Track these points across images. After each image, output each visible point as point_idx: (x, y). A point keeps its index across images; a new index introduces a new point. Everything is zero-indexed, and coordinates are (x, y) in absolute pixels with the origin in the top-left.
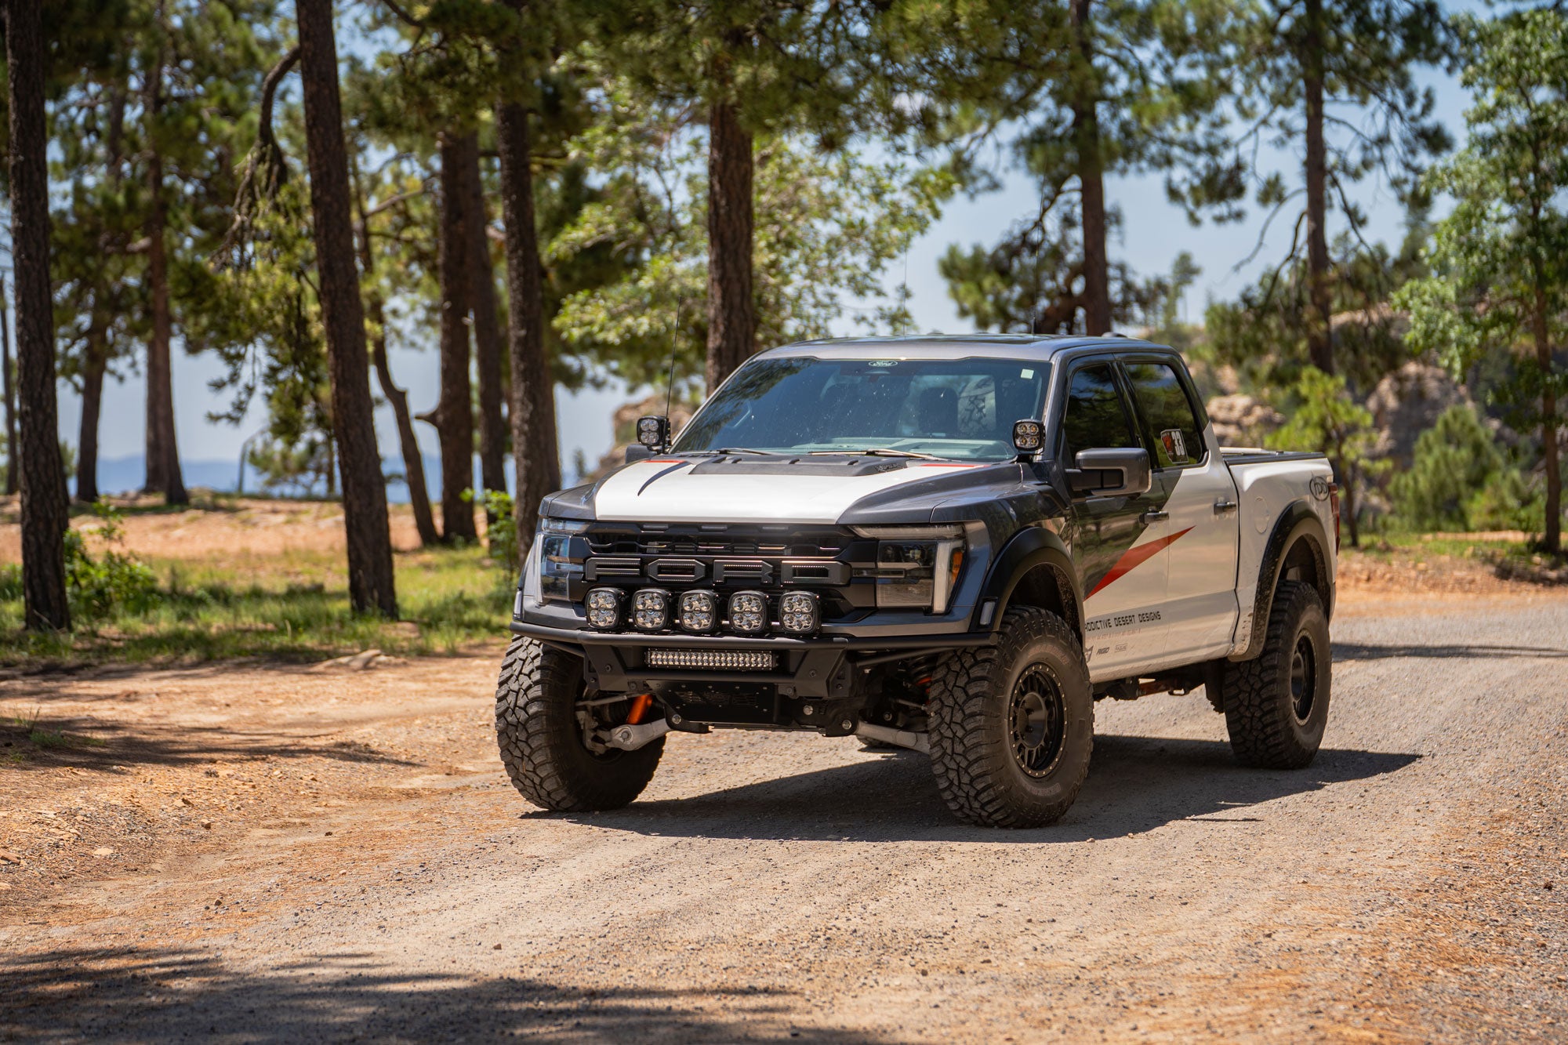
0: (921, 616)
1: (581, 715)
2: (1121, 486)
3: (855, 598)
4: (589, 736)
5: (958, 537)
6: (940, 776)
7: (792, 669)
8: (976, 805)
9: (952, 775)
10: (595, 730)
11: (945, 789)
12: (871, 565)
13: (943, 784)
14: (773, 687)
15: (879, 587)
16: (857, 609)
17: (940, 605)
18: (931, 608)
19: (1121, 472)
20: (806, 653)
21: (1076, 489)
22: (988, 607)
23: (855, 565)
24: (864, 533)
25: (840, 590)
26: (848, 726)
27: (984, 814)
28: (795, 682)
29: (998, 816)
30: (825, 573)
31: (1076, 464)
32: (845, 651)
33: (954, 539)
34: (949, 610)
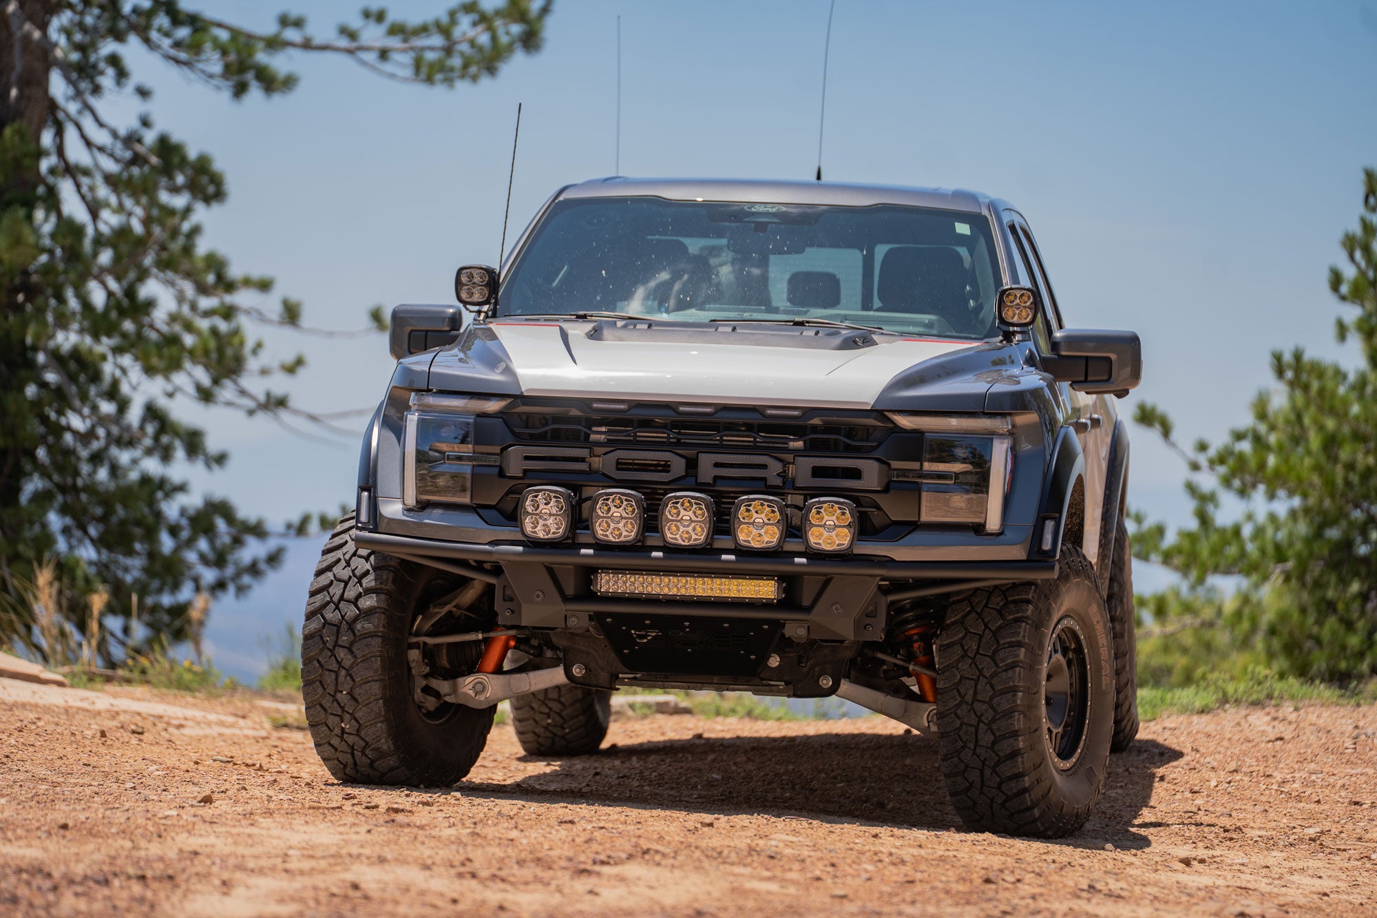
0: (971, 536)
1: (414, 655)
2: (1109, 379)
3: (895, 510)
5: (1010, 433)
7: (806, 602)
10: (426, 676)
12: (914, 465)
14: (778, 625)
15: (924, 495)
17: (993, 522)
18: (983, 525)
19: (1109, 360)
20: (828, 581)
22: (1048, 528)
23: (896, 464)
24: (905, 422)
25: (878, 498)
26: (827, 682)
28: (810, 619)
30: (856, 474)
31: (1053, 348)
32: (880, 581)
33: (1007, 435)
34: (1002, 530)
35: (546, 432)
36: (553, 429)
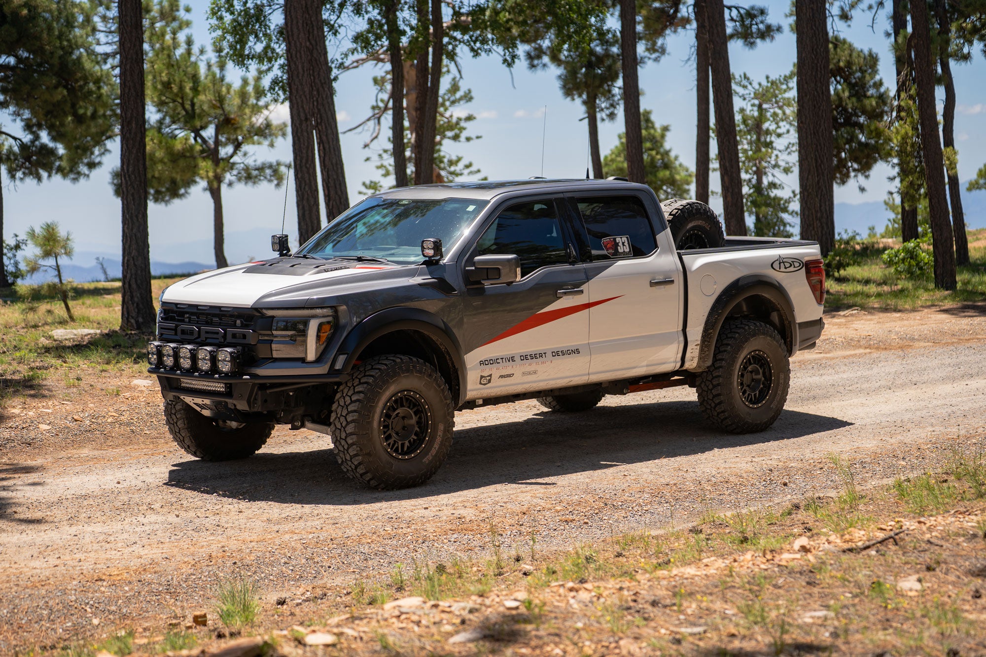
0: (299, 364)
2: (500, 277)
3: (261, 352)
5: (328, 315)
7: (233, 393)
15: (274, 346)
16: (262, 358)
17: (311, 356)
18: (305, 358)
19: (500, 269)
21: (472, 280)
22: (343, 358)
23: (261, 332)
24: (268, 313)
25: (252, 347)
26: (298, 423)
28: (233, 401)
31: (473, 264)
32: (254, 385)
33: (324, 317)
34: (319, 360)
35: (170, 317)
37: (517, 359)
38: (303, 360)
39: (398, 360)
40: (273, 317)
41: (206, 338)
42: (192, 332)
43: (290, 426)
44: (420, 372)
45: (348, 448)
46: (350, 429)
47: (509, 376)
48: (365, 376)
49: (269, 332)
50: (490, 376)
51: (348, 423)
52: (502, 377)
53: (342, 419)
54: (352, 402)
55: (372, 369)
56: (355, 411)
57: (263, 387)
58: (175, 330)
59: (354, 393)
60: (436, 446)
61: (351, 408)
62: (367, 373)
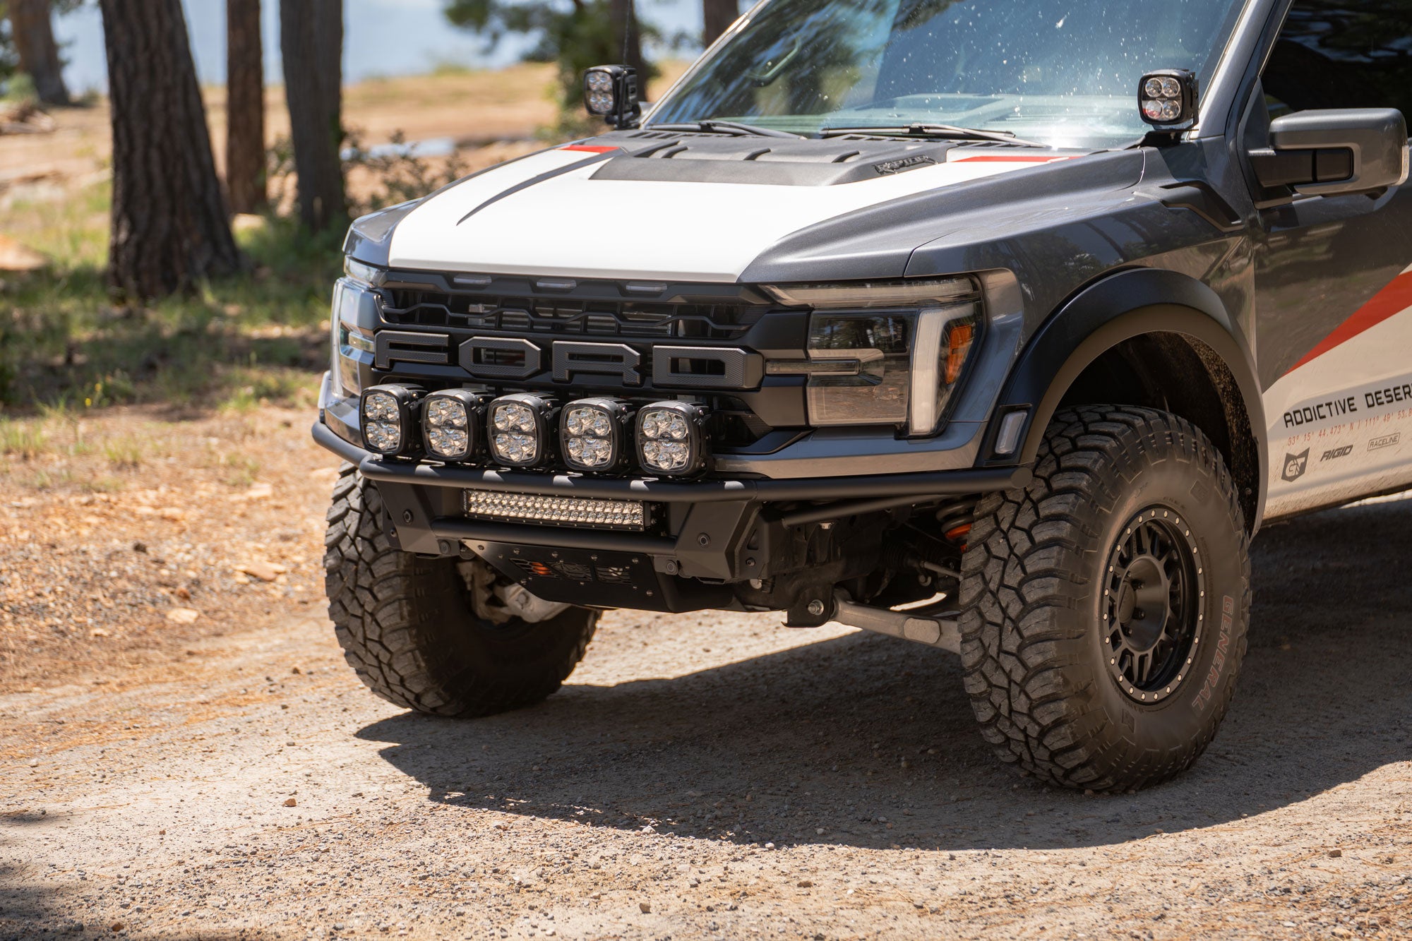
0: (889, 441)
2: (1349, 177)
3: (772, 411)
4: (482, 596)
5: (961, 300)
6: (978, 698)
7: (673, 531)
8: (1042, 754)
9: (998, 697)
10: (490, 587)
11: (988, 724)
13: (984, 714)
14: (647, 560)
15: (812, 392)
16: (776, 429)
18: (906, 426)
19: (1349, 150)
20: (691, 506)
21: (1265, 184)
22: (1013, 423)
23: (769, 354)
24: (790, 298)
25: (746, 398)
26: (818, 609)
27: (1058, 772)
28: (678, 553)
29: (1081, 776)
30: (717, 367)
31: (1271, 140)
32: (753, 504)
33: (954, 304)
34: (942, 429)
35: (414, 312)
36: (421, 308)
37: (1360, 403)
38: (901, 432)
39: (1139, 422)
40: (806, 309)
41: (572, 373)
42: (516, 357)
43: (782, 616)
44: (1185, 452)
45: (1026, 680)
46: (1035, 624)
47: (1343, 452)
48: (1060, 470)
49: (799, 353)
50: (1305, 454)
51: (1027, 608)
52: (1329, 455)
53: (1006, 597)
54: (1035, 547)
55: (1075, 448)
56: (1048, 573)
57: (772, 511)
58: (452, 349)
59: (1039, 520)
60: (1219, 660)
61: (1035, 563)
62: (1066, 463)
